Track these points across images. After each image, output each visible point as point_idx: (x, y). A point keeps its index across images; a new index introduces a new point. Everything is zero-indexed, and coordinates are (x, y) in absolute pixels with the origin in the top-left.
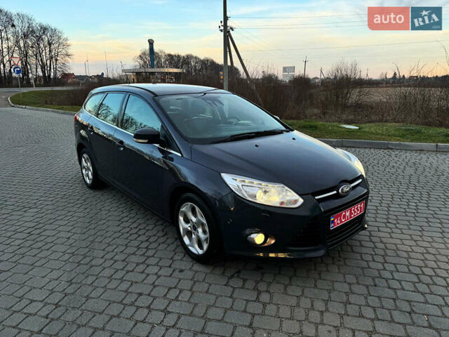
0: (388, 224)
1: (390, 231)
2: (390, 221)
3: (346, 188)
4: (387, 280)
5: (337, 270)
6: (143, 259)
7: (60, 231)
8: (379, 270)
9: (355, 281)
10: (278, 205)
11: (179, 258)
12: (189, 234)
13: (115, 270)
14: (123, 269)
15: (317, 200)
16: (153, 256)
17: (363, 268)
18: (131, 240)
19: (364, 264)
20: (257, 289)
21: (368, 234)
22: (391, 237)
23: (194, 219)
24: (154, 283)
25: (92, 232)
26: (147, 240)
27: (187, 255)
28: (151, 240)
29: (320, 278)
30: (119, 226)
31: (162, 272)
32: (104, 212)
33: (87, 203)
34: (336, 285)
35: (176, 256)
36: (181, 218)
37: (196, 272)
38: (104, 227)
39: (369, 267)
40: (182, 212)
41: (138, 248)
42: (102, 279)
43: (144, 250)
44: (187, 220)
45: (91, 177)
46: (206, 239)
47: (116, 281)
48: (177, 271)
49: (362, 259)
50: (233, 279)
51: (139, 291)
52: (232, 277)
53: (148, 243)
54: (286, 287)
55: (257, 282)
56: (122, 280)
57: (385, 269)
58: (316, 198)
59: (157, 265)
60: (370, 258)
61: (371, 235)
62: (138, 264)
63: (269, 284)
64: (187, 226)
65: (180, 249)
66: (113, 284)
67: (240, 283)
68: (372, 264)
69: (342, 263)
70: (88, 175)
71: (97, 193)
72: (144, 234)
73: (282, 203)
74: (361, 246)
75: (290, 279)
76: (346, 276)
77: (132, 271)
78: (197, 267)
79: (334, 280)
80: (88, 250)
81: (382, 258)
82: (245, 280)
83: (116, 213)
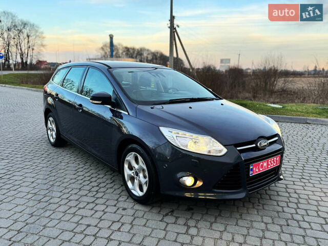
0: (302, 180)
1: (303, 184)
2: (304, 177)
3: (264, 143)
4: (298, 221)
5: (256, 213)
6: (93, 199)
7: (26, 177)
8: (292, 214)
9: (270, 221)
10: (206, 153)
11: (123, 199)
12: (132, 179)
13: (69, 207)
14: (76, 207)
15: (239, 150)
16: (101, 198)
17: (278, 212)
18: (84, 185)
19: (280, 209)
20: (187, 225)
21: (285, 187)
22: (304, 190)
23: (136, 166)
24: (101, 217)
25: (53, 178)
26: (97, 186)
27: (130, 198)
28: (101, 186)
29: (241, 218)
30: (74, 174)
31: (108, 210)
32: (63, 164)
33: (50, 157)
34: (255, 224)
35: (121, 198)
36: (126, 166)
37: (137, 210)
38: (63, 174)
39: (284, 212)
40: (127, 161)
41: (90, 191)
42: (58, 213)
43: (95, 193)
44: (131, 168)
45: (54, 136)
46: (146, 183)
47: (69, 215)
48: (121, 209)
49: (278, 205)
50: (167, 217)
51: (88, 223)
52: (167, 215)
53: (98, 188)
54: (211, 224)
55: (187, 219)
56: (74, 214)
57: (297, 213)
58: (238, 148)
59: (104, 204)
60: (284, 204)
61: (287, 188)
62: (88, 203)
63: (198, 221)
64: (131, 173)
65: (125, 193)
66: (67, 217)
67: (173, 220)
68: (286, 209)
69: (261, 208)
70: (52, 135)
71: (58, 150)
72: (96, 181)
73: (209, 152)
74: (278, 195)
75: (216, 218)
76: (264, 217)
77: (84, 208)
78: (138, 207)
79: (253, 220)
80: (48, 191)
81: (296, 205)
82: (177, 218)
83: (73, 165)
